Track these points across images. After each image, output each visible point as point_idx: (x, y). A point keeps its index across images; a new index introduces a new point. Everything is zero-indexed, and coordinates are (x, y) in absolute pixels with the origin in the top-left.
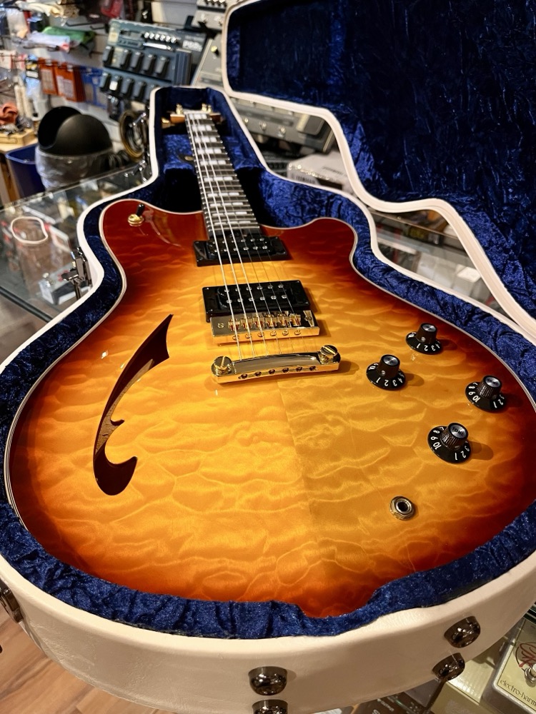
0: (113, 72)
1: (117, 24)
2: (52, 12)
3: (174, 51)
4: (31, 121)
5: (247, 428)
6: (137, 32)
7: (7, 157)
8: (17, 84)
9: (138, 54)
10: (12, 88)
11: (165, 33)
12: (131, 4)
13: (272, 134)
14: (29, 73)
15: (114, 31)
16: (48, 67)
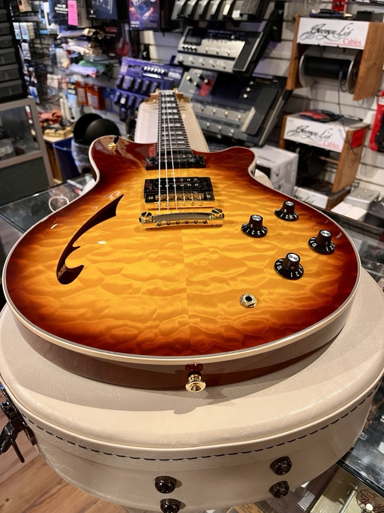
0: (123, 92)
1: (126, 60)
2: (84, 52)
3: (163, 79)
4: (69, 122)
5: (156, 253)
6: (139, 66)
7: (54, 146)
8: (61, 97)
9: (139, 80)
10: (59, 100)
11: (158, 67)
12: (136, 47)
13: (225, 133)
14: (70, 91)
15: (125, 65)
16: (82, 87)
